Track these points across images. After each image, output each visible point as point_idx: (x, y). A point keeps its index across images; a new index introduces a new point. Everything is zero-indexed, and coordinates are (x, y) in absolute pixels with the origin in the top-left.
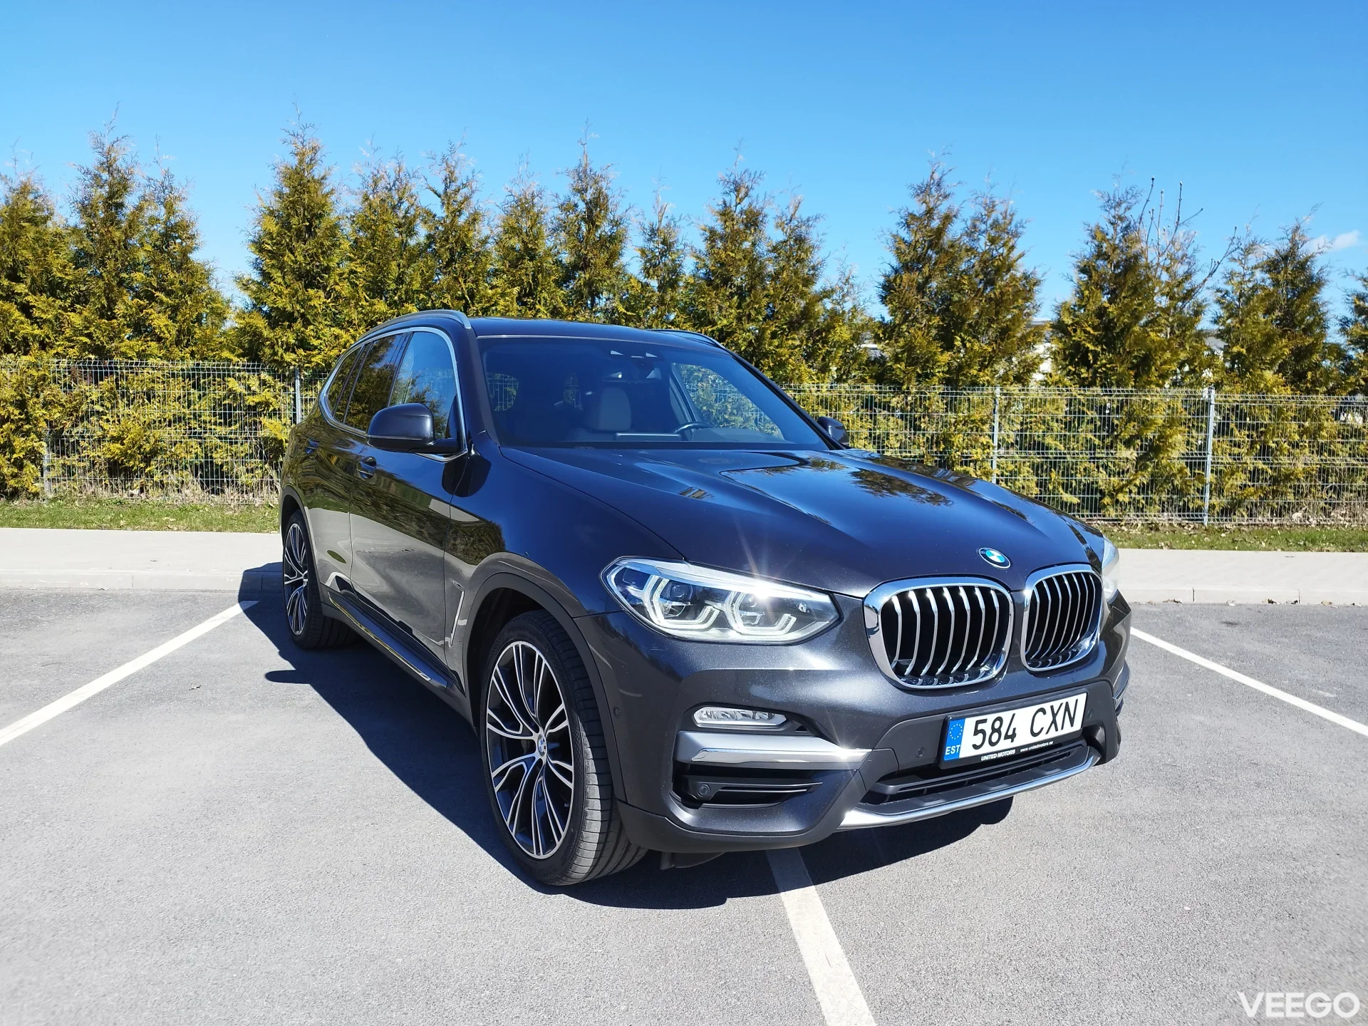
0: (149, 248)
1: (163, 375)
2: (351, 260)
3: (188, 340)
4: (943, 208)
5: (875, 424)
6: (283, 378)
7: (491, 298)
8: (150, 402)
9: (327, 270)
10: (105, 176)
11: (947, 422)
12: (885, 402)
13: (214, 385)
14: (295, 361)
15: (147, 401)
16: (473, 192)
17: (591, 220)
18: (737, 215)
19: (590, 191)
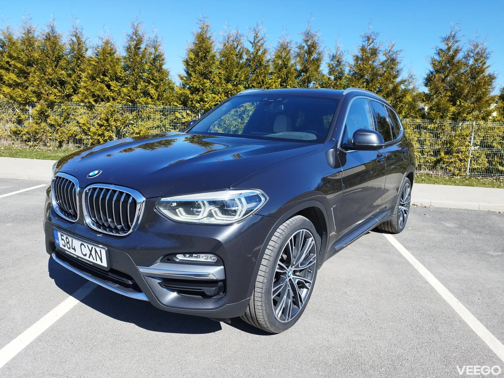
0: (149, 64)
1: (154, 111)
2: (219, 68)
3: (162, 98)
4: (454, 47)
5: (420, 135)
7: (270, 83)
8: (149, 120)
9: (211, 72)
10: (134, 37)
11: (451, 135)
13: (171, 114)
15: (148, 120)
16: (264, 42)
17: (310, 53)
18: (368, 50)
19: (310, 41)
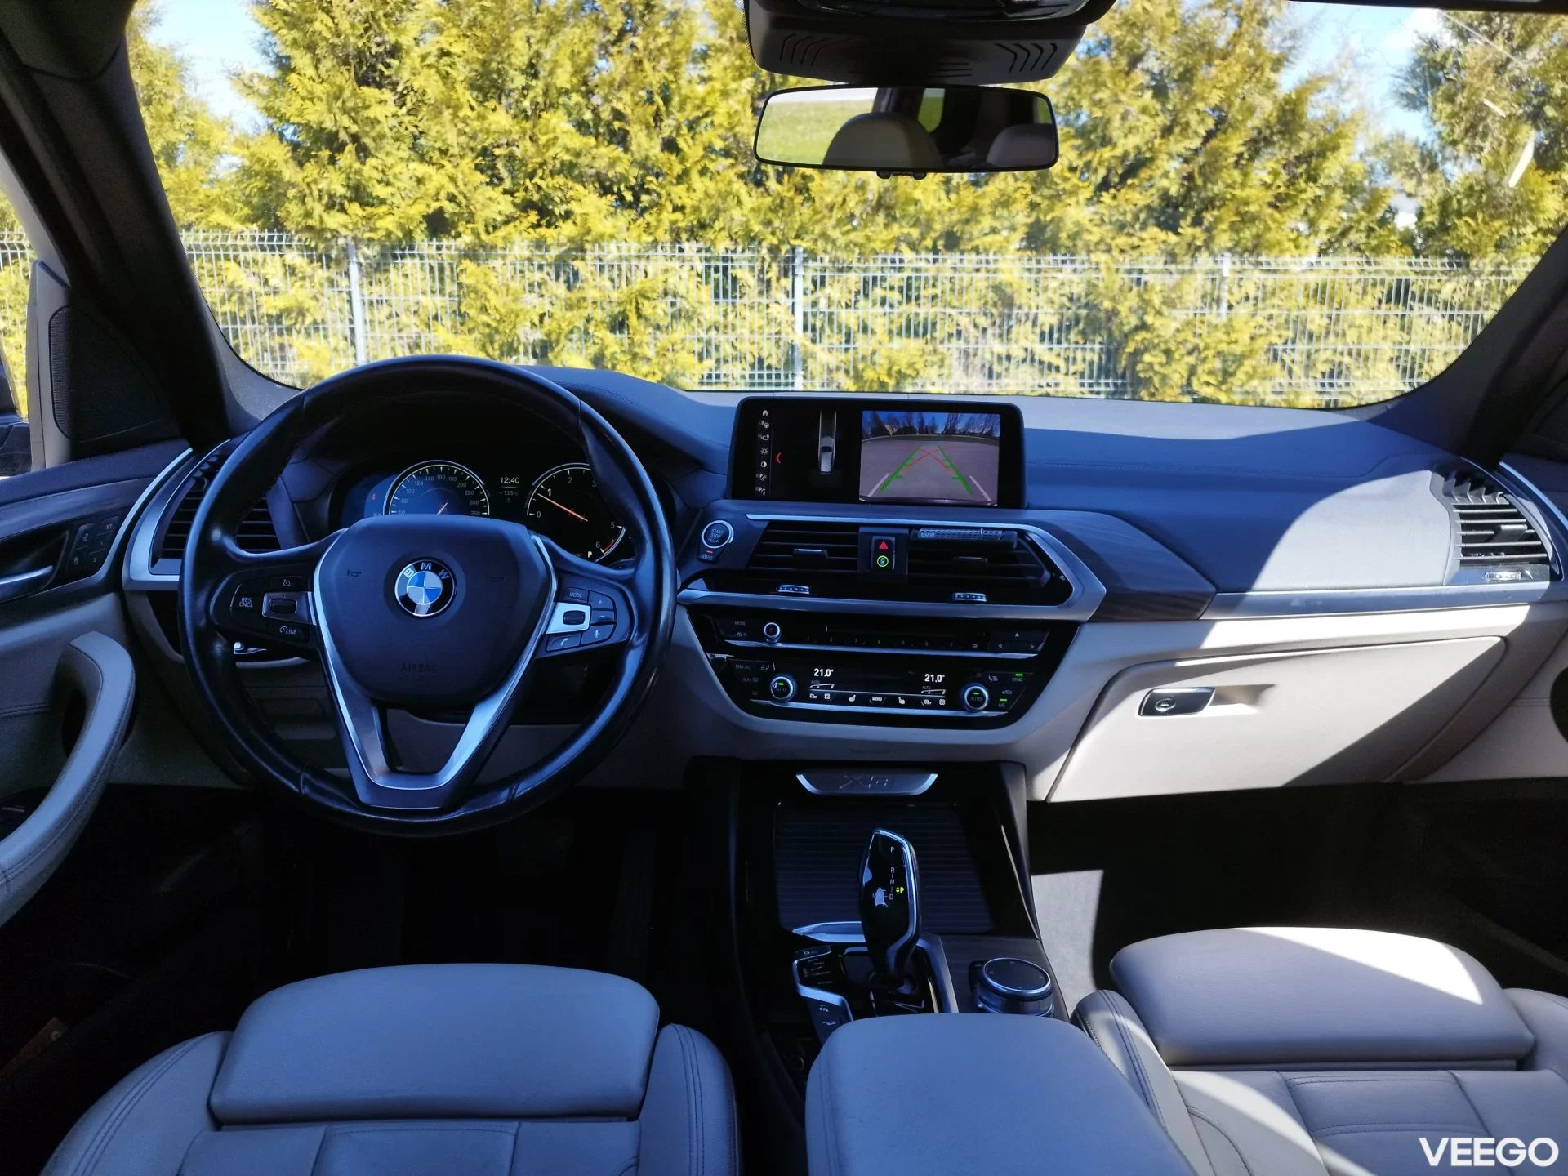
6: (327, 260)
12: (1431, 291)
14: (346, 227)
